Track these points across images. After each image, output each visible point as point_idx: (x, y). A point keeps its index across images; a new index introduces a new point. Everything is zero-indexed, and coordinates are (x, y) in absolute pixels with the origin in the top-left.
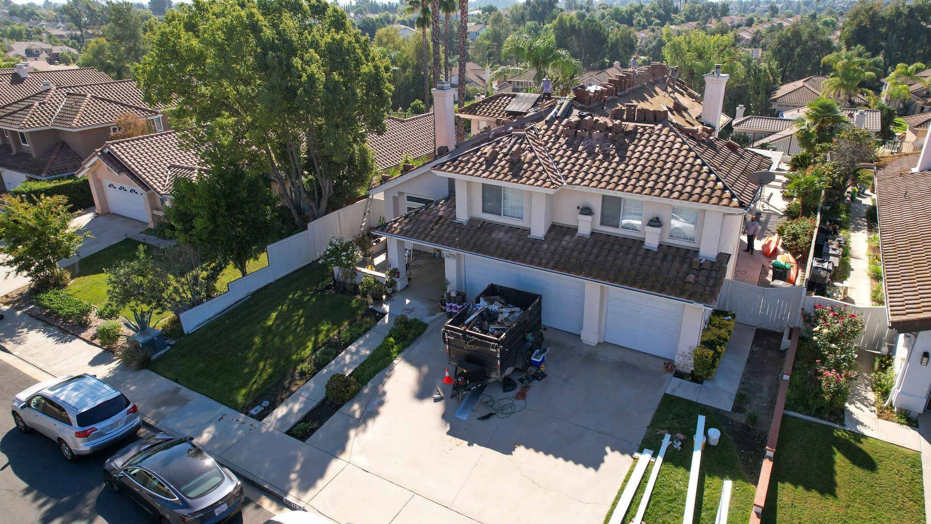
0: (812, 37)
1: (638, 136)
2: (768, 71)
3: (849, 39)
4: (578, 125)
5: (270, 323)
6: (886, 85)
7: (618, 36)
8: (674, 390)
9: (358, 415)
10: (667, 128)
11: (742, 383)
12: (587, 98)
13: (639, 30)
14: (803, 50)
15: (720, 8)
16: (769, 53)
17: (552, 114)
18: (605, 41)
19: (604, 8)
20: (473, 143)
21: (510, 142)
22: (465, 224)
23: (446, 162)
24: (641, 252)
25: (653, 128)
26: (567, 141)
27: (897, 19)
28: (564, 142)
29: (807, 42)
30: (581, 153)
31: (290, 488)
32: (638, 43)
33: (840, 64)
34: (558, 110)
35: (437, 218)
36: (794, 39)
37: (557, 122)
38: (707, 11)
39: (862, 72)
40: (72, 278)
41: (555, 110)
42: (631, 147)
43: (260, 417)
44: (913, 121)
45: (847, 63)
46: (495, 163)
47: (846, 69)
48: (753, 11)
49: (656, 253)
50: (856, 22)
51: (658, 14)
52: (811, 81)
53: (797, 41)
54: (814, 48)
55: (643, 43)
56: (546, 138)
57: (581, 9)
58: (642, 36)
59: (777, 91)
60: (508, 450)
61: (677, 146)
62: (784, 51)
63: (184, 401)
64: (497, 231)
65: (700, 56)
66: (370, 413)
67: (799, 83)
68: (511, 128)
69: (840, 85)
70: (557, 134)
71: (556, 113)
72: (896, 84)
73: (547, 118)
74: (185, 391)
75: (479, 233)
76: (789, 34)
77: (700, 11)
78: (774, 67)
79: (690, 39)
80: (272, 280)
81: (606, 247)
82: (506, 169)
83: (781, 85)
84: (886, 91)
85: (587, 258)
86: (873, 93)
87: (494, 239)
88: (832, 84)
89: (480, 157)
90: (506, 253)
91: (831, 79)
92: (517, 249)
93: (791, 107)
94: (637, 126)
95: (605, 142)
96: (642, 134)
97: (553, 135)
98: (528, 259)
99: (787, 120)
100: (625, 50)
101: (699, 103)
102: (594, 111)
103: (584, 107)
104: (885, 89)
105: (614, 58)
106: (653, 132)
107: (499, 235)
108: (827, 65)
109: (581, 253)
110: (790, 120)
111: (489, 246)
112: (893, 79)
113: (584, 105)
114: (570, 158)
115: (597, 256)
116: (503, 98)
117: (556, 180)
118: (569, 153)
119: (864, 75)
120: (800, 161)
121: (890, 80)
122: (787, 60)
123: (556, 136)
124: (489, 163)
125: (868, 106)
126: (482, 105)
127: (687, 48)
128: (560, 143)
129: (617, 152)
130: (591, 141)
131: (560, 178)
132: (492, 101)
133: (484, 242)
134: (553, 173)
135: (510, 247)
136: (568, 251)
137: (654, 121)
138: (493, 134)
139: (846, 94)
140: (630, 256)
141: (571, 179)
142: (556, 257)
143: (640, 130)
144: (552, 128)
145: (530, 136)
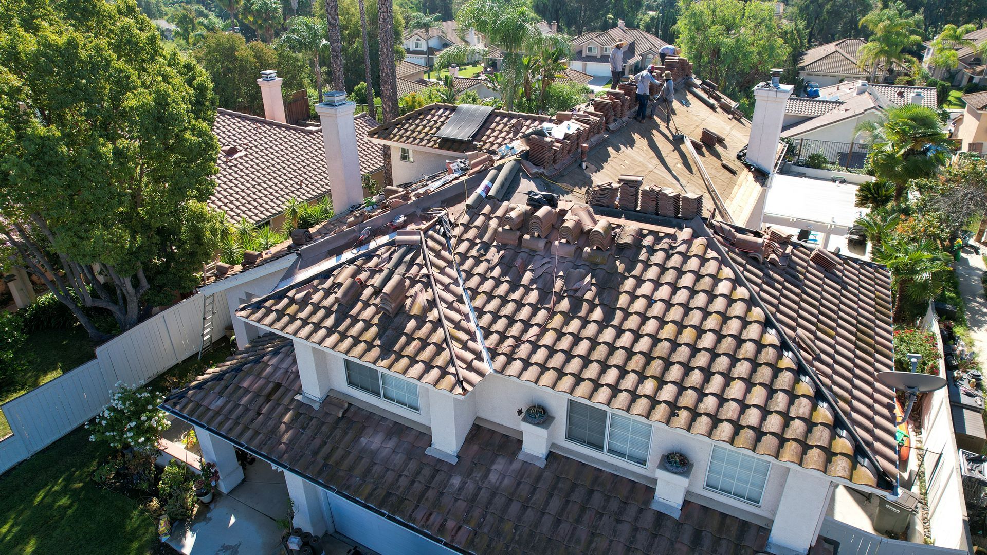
1: (643, 256)
2: (795, 32)
4: (525, 222)
6: (929, 50)
10: (701, 240)
12: (548, 155)
16: (795, 10)
17: (479, 190)
20: (330, 247)
21: (390, 258)
22: (316, 407)
23: (266, 300)
24: (647, 521)
25: (673, 237)
26: (502, 257)
28: (496, 260)
30: (528, 290)
33: (881, 25)
34: (493, 181)
35: (271, 386)
37: (487, 209)
39: (906, 36)
41: (486, 182)
42: (629, 284)
44: (974, 101)
45: (889, 25)
46: (354, 312)
47: (888, 31)
49: (678, 524)
52: (844, 45)
56: (463, 247)
59: (805, 57)
61: (723, 287)
62: (811, 7)
64: (370, 430)
67: (831, 47)
68: (402, 219)
69: (880, 51)
70: (486, 239)
71: (488, 189)
72: (942, 50)
73: (470, 200)
75: (338, 433)
78: (801, 27)
80: (24, 455)
81: (577, 496)
82: (374, 330)
83: (809, 48)
84: (929, 56)
85: (537, 524)
86: (915, 59)
87: (364, 450)
88: (871, 50)
89: (328, 293)
90: (381, 492)
91: (869, 44)
92: (403, 482)
93: (821, 77)
94: (641, 230)
95: (576, 267)
96: (652, 251)
97: (478, 241)
98: (420, 514)
99: (827, 102)
100: (631, 7)
101: (739, 121)
102: (563, 176)
103: (542, 174)
104: (928, 54)
105: (617, 16)
106: (672, 248)
107: (374, 441)
108: (864, 27)
109: (525, 508)
110: (830, 102)
111: (351, 469)
112: (938, 43)
113: (542, 170)
114: (504, 301)
115: (558, 522)
116: (437, 111)
117: (470, 367)
118: (504, 287)
119: (909, 39)
120: (873, 191)
121: (934, 45)
122: (816, 19)
123: (482, 242)
124: (343, 310)
125: (909, 76)
126: (405, 124)
127: (711, 19)
128: (488, 261)
129: (598, 294)
130: (548, 262)
131: (479, 357)
132: (421, 117)
133: (344, 457)
134: (465, 347)
135: (390, 476)
136: (499, 501)
137: (675, 221)
138: (369, 229)
139: (887, 62)
140: (625, 529)
141: (502, 359)
142: (477, 513)
143: (648, 241)
144: (477, 223)
145: (432, 243)
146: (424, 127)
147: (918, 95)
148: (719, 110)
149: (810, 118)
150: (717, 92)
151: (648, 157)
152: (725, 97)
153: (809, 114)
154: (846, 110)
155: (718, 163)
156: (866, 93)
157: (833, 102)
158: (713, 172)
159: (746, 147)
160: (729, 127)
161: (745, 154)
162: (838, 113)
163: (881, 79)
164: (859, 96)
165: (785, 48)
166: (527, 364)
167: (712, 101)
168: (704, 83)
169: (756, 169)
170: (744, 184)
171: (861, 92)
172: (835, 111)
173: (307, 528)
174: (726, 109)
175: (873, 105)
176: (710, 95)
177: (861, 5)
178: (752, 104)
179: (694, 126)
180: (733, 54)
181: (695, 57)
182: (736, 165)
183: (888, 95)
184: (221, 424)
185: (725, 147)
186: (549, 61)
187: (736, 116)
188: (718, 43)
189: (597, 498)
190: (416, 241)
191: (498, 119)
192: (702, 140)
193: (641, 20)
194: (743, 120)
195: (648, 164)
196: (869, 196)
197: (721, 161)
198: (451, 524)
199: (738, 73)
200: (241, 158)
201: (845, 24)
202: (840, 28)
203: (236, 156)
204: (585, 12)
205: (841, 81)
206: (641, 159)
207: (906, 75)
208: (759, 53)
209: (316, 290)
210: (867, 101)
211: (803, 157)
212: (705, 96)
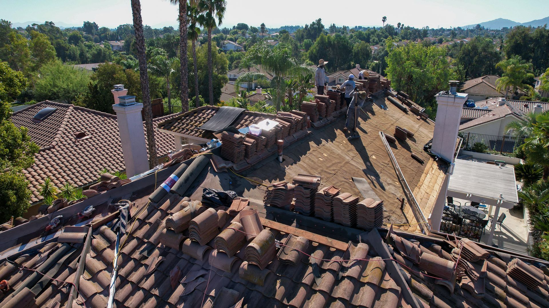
0: (484, 50)
1: (308, 277)
2: (458, 71)
3: (509, 52)
6: (538, 82)
7: (359, 49)
10: (378, 261)
12: (238, 150)
13: (374, 45)
14: (479, 57)
15: (422, 33)
16: (457, 60)
17: (164, 184)
18: (350, 51)
19: (353, 32)
21: (48, 257)
25: (345, 254)
26: (161, 264)
27: (541, 39)
28: (154, 266)
29: (481, 53)
32: (373, 53)
33: (509, 68)
34: (179, 175)
36: (473, 51)
37: (166, 204)
38: (415, 34)
39: (524, 73)
41: (172, 176)
45: (514, 67)
47: (513, 70)
48: (441, 35)
50: (513, 41)
51: (385, 35)
52: (487, 78)
53: (475, 52)
54: (486, 57)
55: (376, 53)
56: (130, 247)
57: (339, 32)
58: (374, 49)
59: (464, 85)
62: (466, 58)
65: (418, 64)
67: (479, 80)
68: (91, 209)
69: (509, 82)
70: (153, 238)
71: (173, 183)
73: (154, 194)
76: (470, 48)
77: (410, 34)
78: (461, 69)
79: (408, 49)
83: (466, 80)
84: (539, 85)
86: (530, 87)
88: (504, 81)
91: (503, 78)
93: (475, 96)
94: (310, 242)
95: (231, 286)
96: (319, 271)
97: (146, 240)
99: (481, 110)
100: (364, 58)
101: (425, 121)
102: (255, 169)
103: (231, 168)
104: (538, 84)
105: (356, 62)
106: (343, 269)
108: (499, 68)
110: (483, 110)
112: (544, 78)
113: (230, 165)
116: (207, 111)
119: (526, 75)
120: (525, 170)
121: (542, 79)
122: (469, 64)
123: (149, 243)
125: (528, 96)
126: (183, 120)
127: (406, 58)
128: (147, 266)
130: (202, 276)
132: (195, 115)
137: (350, 231)
138: (60, 219)
139: (514, 88)
143: (316, 257)
144: (152, 220)
145: (98, 241)
146: (196, 122)
147: (539, 106)
148: (410, 112)
149: (471, 120)
150: (409, 100)
151: (346, 150)
152: (415, 104)
153: (470, 117)
154: (493, 115)
155: (408, 154)
156: (505, 105)
157: (485, 110)
158: (404, 162)
159: (431, 141)
160: (418, 125)
161: (430, 147)
162: (489, 117)
163: (511, 97)
164: (501, 107)
165: (455, 75)
167: (405, 106)
168: (399, 93)
169: (439, 159)
170: (430, 172)
171: (501, 104)
172: (487, 115)
174: (415, 112)
175: (510, 112)
176: (403, 102)
177: (495, 57)
178: (435, 111)
179: (390, 124)
180: (421, 79)
181: (397, 81)
182: (423, 156)
183: (518, 106)
185: (414, 141)
186: (303, 82)
187: (423, 117)
188: (411, 72)
190: (79, 239)
191: (247, 116)
192: (395, 136)
193: (370, 65)
194: (428, 120)
195: (344, 156)
196: (522, 174)
197: (411, 152)
199: (424, 91)
201: (486, 67)
202: (483, 70)
203: (84, 138)
204: (338, 60)
205: (487, 98)
206: (339, 152)
207: (525, 95)
208: (438, 78)
210: (506, 110)
211: (471, 145)
212: (400, 103)
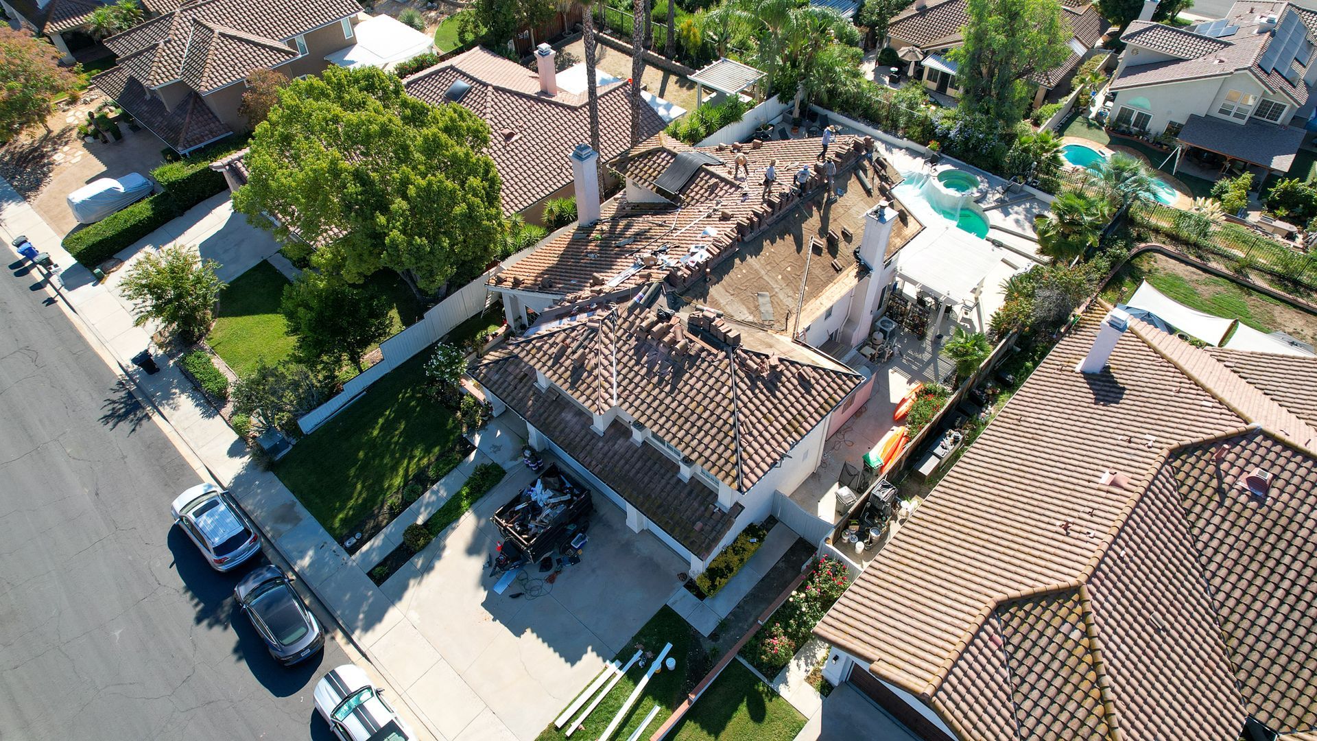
1: (699, 362)
4: (652, 328)
5: (375, 433)
8: (673, 603)
9: (419, 565)
10: (728, 361)
11: (738, 607)
17: (635, 299)
20: (557, 314)
21: (583, 334)
22: (543, 391)
23: (521, 342)
24: (675, 480)
25: (715, 356)
26: (636, 344)
28: (633, 345)
30: (643, 366)
31: (356, 628)
34: (644, 294)
37: (637, 311)
40: (214, 318)
41: (640, 294)
43: (352, 551)
46: (561, 361)
49: (685, 485)
56: (620, 333)
60: (518, 632)
63: (296, 519)
64: (567, 409)
66: (428, 568)
68: (595, 306)
70: (632, 330)
71: (641, 298)
73: (631, 302)
74: (300, 508)
75: (552, 408)
80: (388, 370)
81: (649, 464)
82: (569, 373)
85: (629, 471)
87: (563, 420)
89: (551, 346)
90: (567, 442)
92: (578, 439)
94: (703, 347)
96: (704, 360)
97: (628, 330)
98: (582, 456)
102: (689, 290)
103: (673, 293)
106: (713, 362)
107: (568, 416)
109: (626, 463)
111: (555, 428)
113: (672, 290)
114: (631, 370)
115: (638, 472)
116: (662, 154)
117: (606, 402)
118: (633, 362)
123: (630, 332)
124: (557, 358)
126: (636, 161)
129: (672, 377)
130: (655, 354)
131: (612, 397)
132: (649, 157)
133: (553, 421)
134: (606, 391)
135: (572, 435)
136: (616, 457)
137: (722, 345)
138: (578, 308)
140: (663, 482)
141: (621, 400)
142: (606, 461)
143: (704, 354)
144: (630, 319)
145: (605, 328)
146: (650, 168)
148: (875, 193)
153: (1179, 54)
154: (1221, 61)
155: (829, 262)
156: (1268, 34)
157: (1217, 42)
158: (818, 271)
161: (859, 251)
162: (1211, 63)
164: (1256, 38)
166: (631, 405)
167: (874, 182)
169: (862, 265)
171: (1263, 31)
173: (536, 447)
175: (1250, 64)
176: (877, 175)
182: (847, 261)
184: (497, 389)
185: (850, 241)
189: (657, 466)
191: (703, 174)
197: (835, 258)
198: (594, 463)
200: (516, 141)
203: (513, 140)
206: (758, 267)
209: (546, 343)
212: (869, 178)
